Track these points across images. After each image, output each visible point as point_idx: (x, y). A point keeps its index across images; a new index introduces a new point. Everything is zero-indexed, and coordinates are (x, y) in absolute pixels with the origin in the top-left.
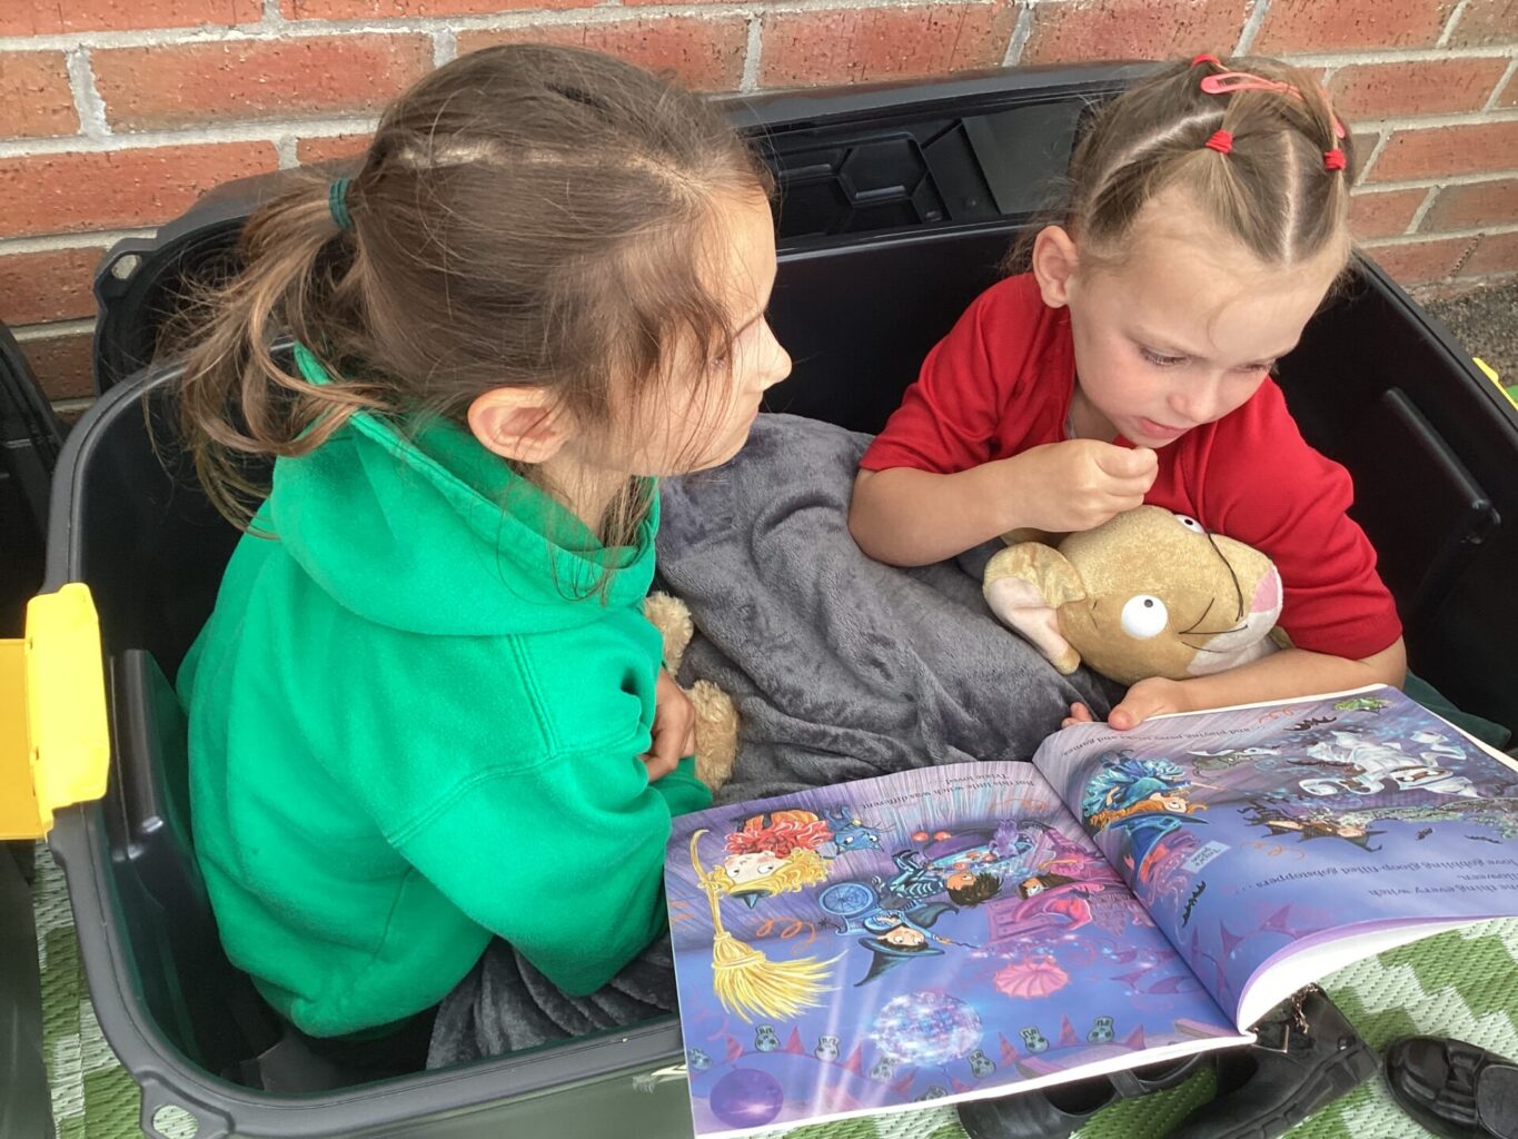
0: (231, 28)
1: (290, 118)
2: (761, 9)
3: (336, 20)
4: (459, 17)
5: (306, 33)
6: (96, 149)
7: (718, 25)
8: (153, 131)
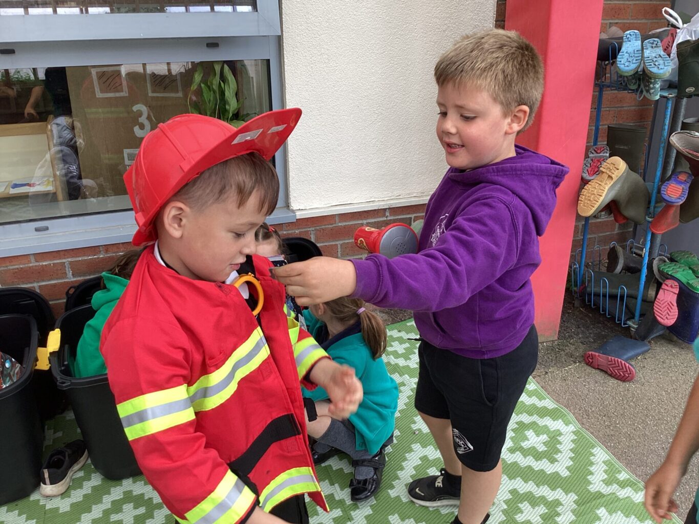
0: (95, 255)
6: (70, 280)
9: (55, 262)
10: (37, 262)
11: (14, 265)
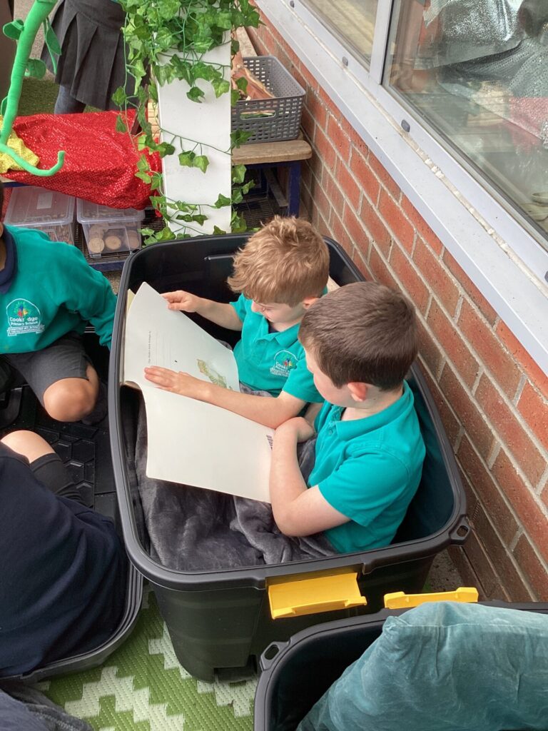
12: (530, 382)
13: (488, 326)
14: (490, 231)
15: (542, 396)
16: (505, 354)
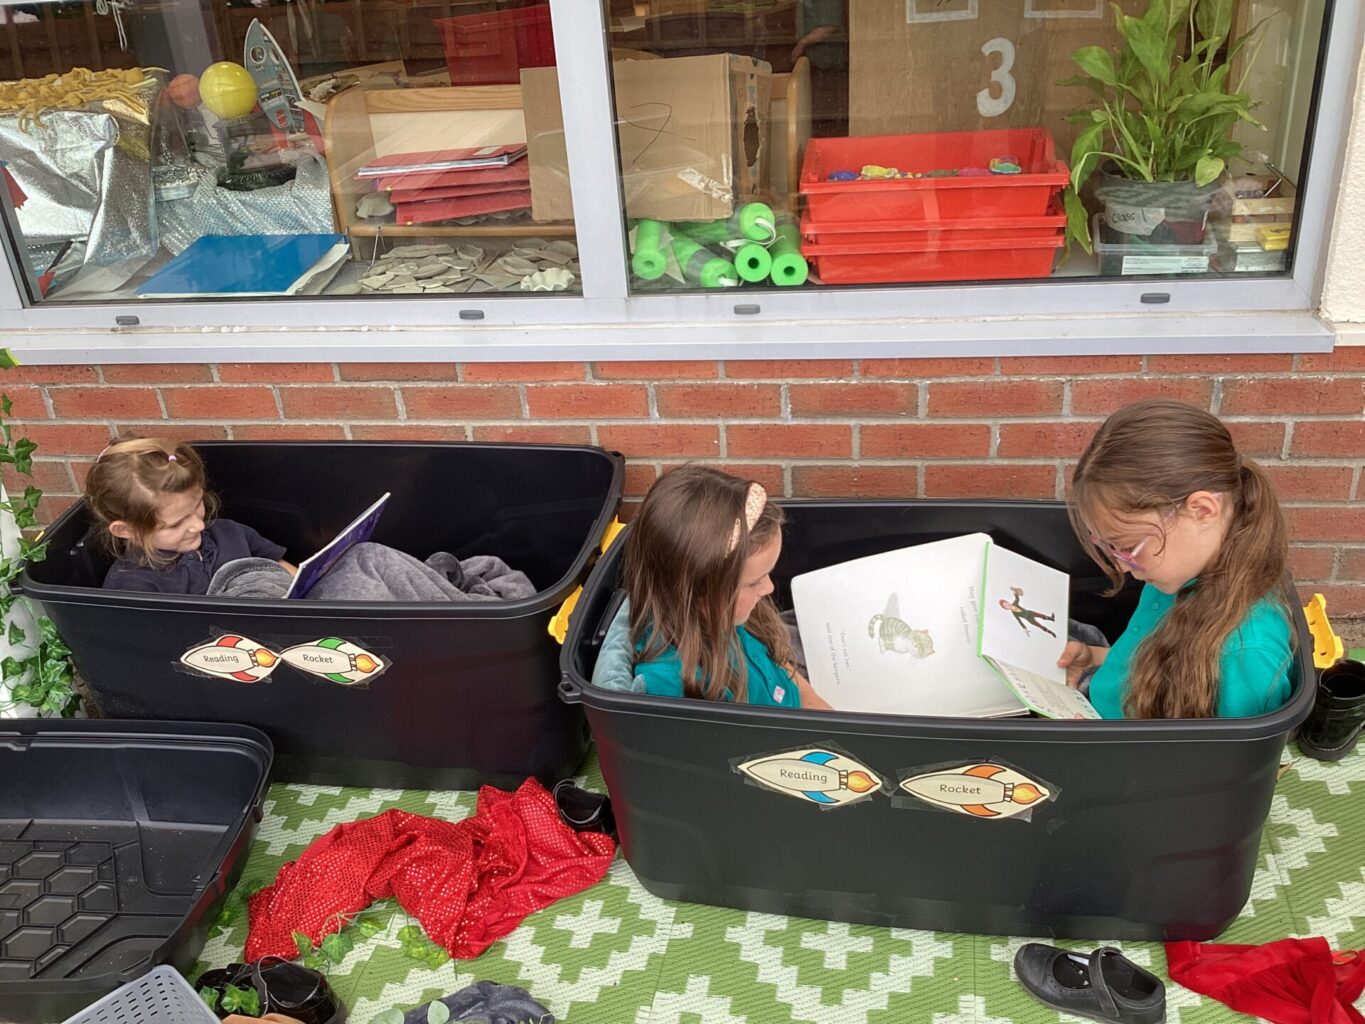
0: (841, 378)
1: (858, 416)
2: (1069, 378)
3: (879, 378)
4: (930, 378)
5: (868, 382)
6: (785, 423)
7: (1048, 384)
8: (807, 417)
9: (763, 381)
10: (728, 376)
11: (686, 379)
12: (530, 385)
13: (450, 385)
14: (365, 329)
15: (549, 383)
16: (488, 389)
